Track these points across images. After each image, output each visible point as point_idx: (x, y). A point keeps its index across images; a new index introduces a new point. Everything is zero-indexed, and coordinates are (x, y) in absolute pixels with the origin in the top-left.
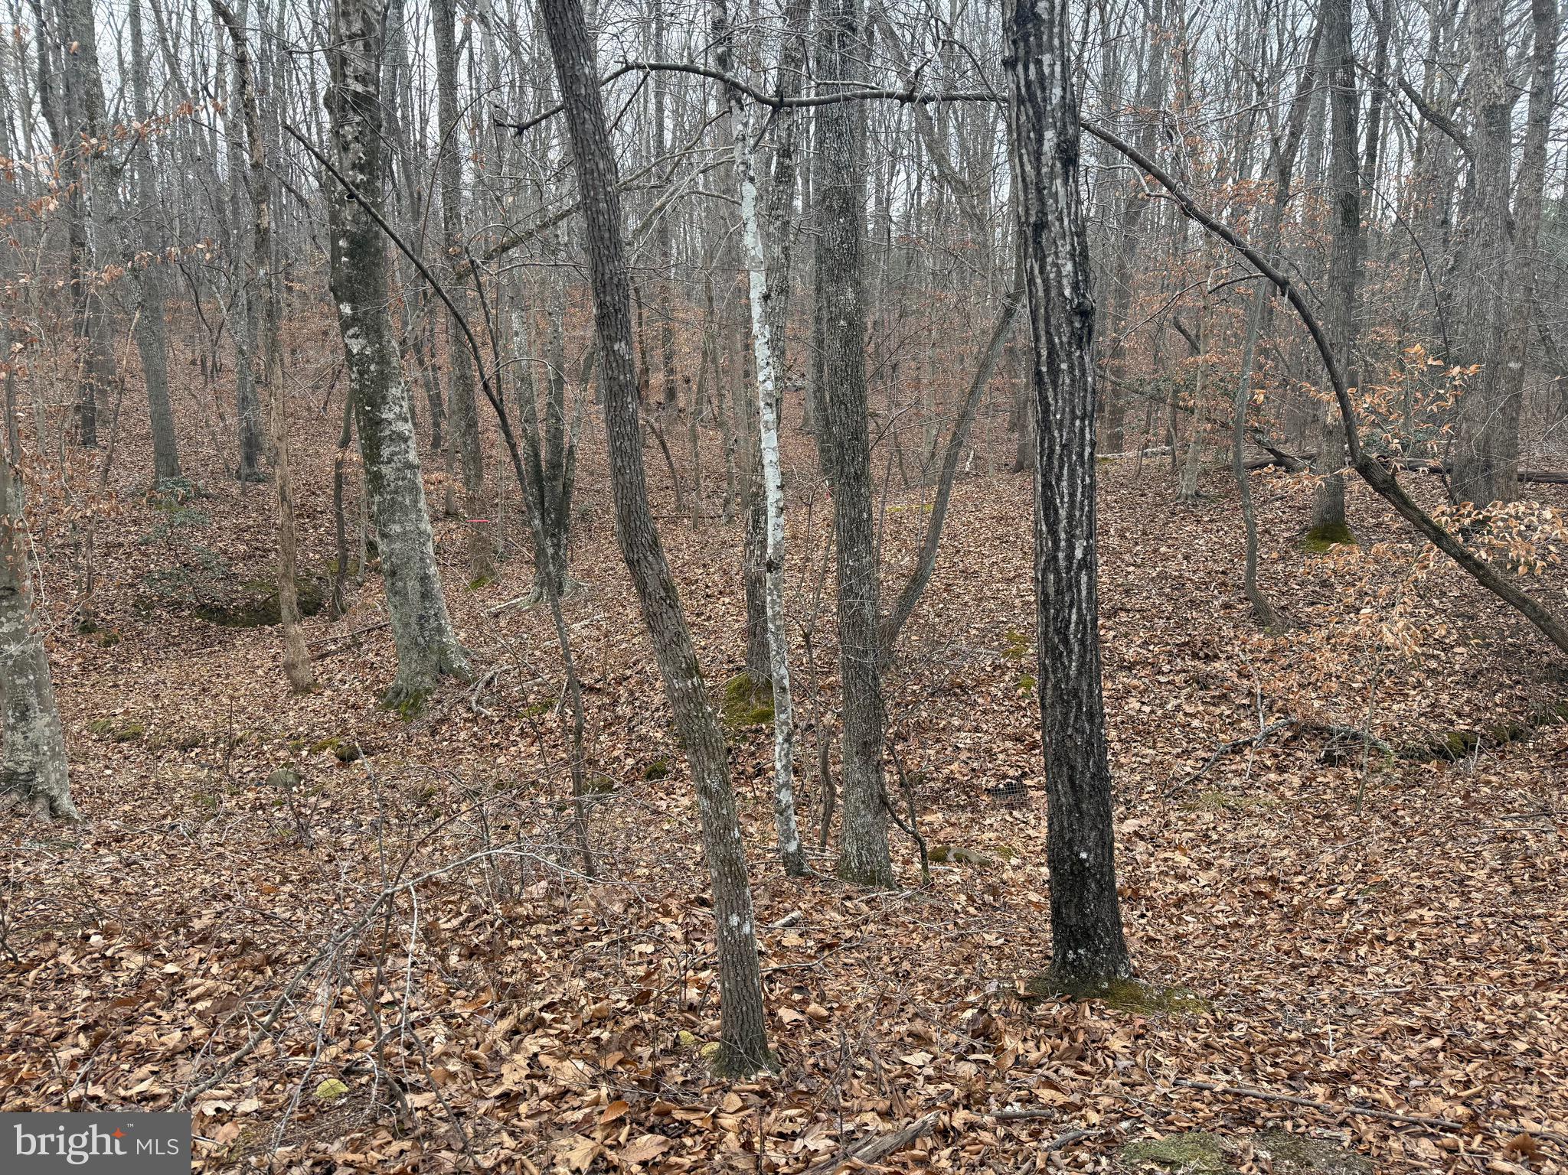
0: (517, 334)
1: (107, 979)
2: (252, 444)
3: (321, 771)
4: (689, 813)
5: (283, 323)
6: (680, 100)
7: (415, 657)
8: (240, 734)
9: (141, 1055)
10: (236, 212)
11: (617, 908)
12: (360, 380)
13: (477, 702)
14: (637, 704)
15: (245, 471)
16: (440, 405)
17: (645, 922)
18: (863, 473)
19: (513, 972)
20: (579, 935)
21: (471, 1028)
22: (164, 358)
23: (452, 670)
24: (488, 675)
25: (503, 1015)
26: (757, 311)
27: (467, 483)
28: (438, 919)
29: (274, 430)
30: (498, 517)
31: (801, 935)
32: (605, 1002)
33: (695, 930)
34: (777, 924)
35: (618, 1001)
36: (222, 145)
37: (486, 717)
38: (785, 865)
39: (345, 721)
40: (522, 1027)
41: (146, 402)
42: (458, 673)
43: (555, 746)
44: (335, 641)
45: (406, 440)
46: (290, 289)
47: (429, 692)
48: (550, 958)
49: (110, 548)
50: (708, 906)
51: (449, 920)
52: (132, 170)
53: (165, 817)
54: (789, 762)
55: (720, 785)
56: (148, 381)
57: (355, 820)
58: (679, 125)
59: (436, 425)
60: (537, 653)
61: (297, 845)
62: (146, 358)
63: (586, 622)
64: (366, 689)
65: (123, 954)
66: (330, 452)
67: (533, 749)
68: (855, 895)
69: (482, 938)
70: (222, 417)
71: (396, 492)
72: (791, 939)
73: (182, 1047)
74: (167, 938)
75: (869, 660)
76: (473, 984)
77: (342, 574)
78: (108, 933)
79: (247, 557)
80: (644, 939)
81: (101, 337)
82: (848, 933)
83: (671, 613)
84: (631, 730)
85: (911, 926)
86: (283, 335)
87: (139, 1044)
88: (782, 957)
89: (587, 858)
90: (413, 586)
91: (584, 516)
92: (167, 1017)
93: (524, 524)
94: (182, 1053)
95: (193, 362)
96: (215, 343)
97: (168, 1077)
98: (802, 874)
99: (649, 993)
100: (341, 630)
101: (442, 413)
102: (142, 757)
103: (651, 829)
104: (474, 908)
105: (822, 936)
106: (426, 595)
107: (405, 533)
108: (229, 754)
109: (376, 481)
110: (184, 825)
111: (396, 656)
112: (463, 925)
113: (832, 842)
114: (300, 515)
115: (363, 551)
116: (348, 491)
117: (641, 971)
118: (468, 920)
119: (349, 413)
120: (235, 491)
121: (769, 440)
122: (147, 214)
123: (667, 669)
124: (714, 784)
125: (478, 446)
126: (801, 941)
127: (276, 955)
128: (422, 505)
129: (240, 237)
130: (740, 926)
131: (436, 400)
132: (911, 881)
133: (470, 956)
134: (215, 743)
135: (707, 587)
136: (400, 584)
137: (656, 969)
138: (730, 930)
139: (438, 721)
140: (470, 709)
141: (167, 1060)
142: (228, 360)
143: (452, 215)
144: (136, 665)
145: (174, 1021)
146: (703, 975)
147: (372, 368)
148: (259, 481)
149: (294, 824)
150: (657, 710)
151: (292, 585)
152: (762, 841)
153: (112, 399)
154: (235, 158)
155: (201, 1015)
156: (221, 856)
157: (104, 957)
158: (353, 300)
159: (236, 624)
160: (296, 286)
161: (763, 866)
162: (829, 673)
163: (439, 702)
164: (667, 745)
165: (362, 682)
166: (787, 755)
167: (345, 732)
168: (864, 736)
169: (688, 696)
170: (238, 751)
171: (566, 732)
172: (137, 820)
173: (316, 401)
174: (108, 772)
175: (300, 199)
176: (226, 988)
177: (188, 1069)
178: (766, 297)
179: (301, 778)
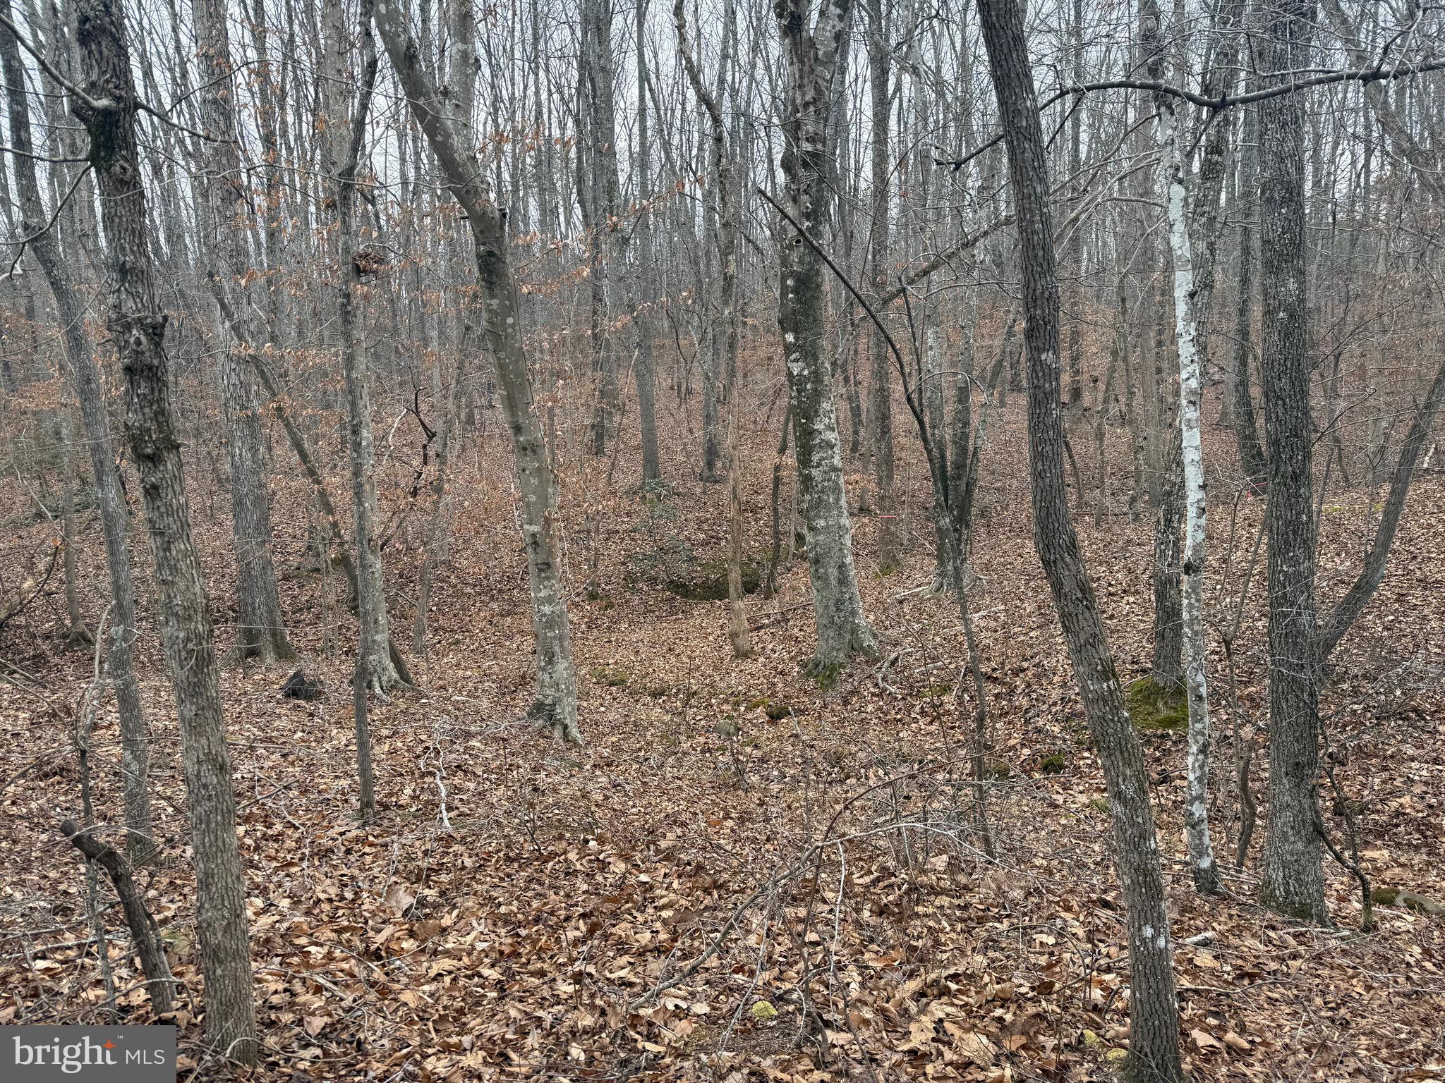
0: (931, 348)
1: (599, 878)
2: (712, 453)
3: (755, 726)
4: (1088, 811)
5: (739, 352)
6: (1096, 115)
7: (832, 634)
8: (695, 688)
9: (622, 947)
10: (708, 264)
11: (1017, 894)
12: (798, 398)
13: (883, 679)
14: (1034, 696)
15: (706, 474)
16: (860, 415)
17: (1045, 913)
18: (1302, 472)
19: (919, 937)
20: (980, 913)
21: (883, 981)
22: (653, 386)
23: (862, 648)
24: (893, 656)
25: (911, 975)
26: (1181, 309)
27: (879, 483)
28: (852, 874)
29: (729, 441)
30: (904, 513)
31: (1216, 957)
32: (1008, 984)
33: (1098, 930)
34: (1188, 940)
35: (1021, 985)
36: (700, 210)
37: (890, 694)
38: (1196, 880)
39: (774, 684)
40: (929, 991)
41: (639, 421)
42: (866, 651)
43: (953, 728)
44: (768, 616)
45: (832, 447)
46: (745, 323)
47: (842, 666)
48: (953, 930)
49: (611, 533)
50: (1112, 909)
51: (861, 877)
52: (635, 238)
53: (640, 750)
54: (1203, 774)
55: (1135, 792)
56: (641, 405)
57: (780, 772)
58: (1095, 137)
59: (856, 433)
60: (938, 639)
61: (735, 787)
62: (641, 386)
63: (984, 613)
64: (791, 658)
65: (611, 860)
66: (771, 457)
67: (933, 728)
68: (1280, 926)
69: (891, 898)
70: (691, 431)
71: (822, 492)
72: (1205, 959)
73: (651, 946)
74: (641, 851)
75: (1304, 676)
76: (884, 940)
77: (775, 561)
78: (601, 840)
79: (705, 544)
80: (1045, 929)
81: (611, 371)
82: (1273, 966)
83: (1087, 614)
84: (1027, 721)
85: (1350, 972)
86: (739, 363)
87: (620, 937)
88: (1195, 977)
89: (986, 840)
90: (833, 573)
91: (983, 513)
92: (641, 919)
93: (928, 519)
94: (651, 951)
95: (672, 388)
96: (689, 372)
97: (640, 969)
98: (1216, 893)
99: (1052, 984)
100: (774, 607)
101: (860, 422)
102: (626, 699)
103: (1048, 821)
104: (883, 869)
105: (1240, 962)
106: (843, 581)
107: (828, 527)
108: (686, 704)
109: (807, 481)
110: (655, 759)
111: (816, 632)
112: (875, 882)
113: (1250, 864)
114: (745, 510)
115: (792, 542)
116: (784, 491)
117: (1043, 960)
118: (878, 880)
119: (787, 424)
120: (698, 490)
121: (1192, 440)
122: (644, 272)
123: (1081, 669)
124: (1130, 790)
125: (890, 450)
126: (1216, 964)
127: (721, 881)
128: (843, 502)
129: (710, 284)
130: (1154, 939)
131: (856, 411)
132: (1351, 922)
133: (880, 914)
134: (677, 694)
135: (1110, 585)
136: (822, 571)
137: (1058, 962)
138: (1143, 941)
139: (849, 693)
140: (876, 685)
141: (640, 955)
142: (698, 385)
143: (880, 248)
144: (624, 626)
145: (646, 922)
146: (1107, 977)
147: (808, 386)
148: (716, 482)
149: (733, 768)
150: (1055, 704)
151: (738, 568)
152: (1168, 850)
153: (617, 418)
154: (709, 220)
155: (665, 922)
156: (679, 787)
157: (598, 859)
158: (796, 332)
159: (695, 597)
160: (750, 321)
161: (1170, 878)
162: (1249, 683)
163: (851, 676)
164: (1065, 741)
165: (789, 653)
166: (1202, 767)
167: (774, 695)
168: (1296, 756)
169: (1103, 699)
170: (693, 701)
171: (964, 715)
172: (620, 750)
173: (761, 415)
174: (603, 709)
175: (757, 248)
176: (683, 902)
177: (656, 966)
178: (1192, 295)
179: (739, 729)
